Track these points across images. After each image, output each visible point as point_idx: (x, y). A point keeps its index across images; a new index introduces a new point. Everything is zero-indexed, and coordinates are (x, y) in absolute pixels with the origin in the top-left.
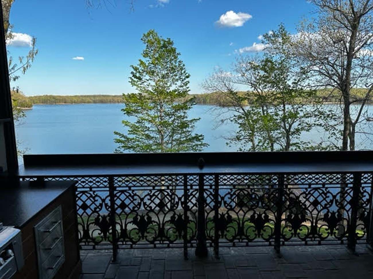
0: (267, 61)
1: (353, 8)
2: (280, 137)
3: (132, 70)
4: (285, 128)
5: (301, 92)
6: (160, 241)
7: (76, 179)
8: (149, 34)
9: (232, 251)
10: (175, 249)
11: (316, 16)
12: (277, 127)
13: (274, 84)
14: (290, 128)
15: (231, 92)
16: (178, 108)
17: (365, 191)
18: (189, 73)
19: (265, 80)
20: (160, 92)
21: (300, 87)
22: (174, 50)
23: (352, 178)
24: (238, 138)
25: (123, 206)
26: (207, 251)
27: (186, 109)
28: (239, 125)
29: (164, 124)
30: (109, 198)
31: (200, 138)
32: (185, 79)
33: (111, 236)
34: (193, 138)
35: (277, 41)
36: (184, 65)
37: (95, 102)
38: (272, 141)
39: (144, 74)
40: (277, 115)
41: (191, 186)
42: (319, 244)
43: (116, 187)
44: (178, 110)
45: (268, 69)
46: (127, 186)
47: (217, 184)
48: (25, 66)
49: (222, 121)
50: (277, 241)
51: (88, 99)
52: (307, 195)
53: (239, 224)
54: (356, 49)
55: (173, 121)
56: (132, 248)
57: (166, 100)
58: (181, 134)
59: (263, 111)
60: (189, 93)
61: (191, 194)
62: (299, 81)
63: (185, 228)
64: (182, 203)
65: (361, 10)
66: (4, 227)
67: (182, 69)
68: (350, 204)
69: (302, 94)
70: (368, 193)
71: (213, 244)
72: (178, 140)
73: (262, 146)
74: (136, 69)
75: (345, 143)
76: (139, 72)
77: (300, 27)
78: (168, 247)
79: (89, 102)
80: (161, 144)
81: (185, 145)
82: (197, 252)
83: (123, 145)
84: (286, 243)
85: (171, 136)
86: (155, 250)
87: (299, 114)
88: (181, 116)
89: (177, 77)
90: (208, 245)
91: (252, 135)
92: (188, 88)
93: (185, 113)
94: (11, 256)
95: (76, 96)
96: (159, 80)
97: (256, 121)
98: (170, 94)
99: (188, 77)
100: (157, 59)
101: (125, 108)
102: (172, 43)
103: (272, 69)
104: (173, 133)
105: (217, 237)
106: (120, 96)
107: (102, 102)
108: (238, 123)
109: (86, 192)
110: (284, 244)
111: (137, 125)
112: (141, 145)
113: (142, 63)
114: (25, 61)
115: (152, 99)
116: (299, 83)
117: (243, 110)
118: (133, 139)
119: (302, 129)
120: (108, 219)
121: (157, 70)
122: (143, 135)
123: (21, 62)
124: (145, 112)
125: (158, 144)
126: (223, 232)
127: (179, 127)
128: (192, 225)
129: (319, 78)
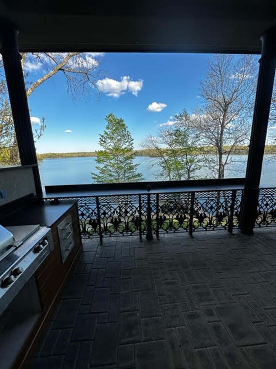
0: (177, 130)
1: (224, 100)
2: (185, 174)
3: (100, 137)
4: (187, 168)
5: (195, 148)
6: (126, 232)
7: (77, 199)
8: (109, 116)
9: (166, 236)
10: (134, 236)
11: (204, 104)
12: (182, 168)
13: (181, 143)
14: (190, 169)
15: (157, 148)
16: (127, 158)
17: (238, 200)
18: (133, 138)
19: (176, 141)
20: (117, 149)
21: (195, 145)
22: (124, 125)
23: (231, 193)
24: (162, 175)
25: (105, 213)
26: (152, 236)
27: (132, 158)
28: (162, 167)
29: (120, 168)
30: (96, 209)
31: (141, 175)
32: (131, 141)
33: (98, 230)
34: (137, 175)
35: (182, 120)
36: (130, 134)
37: (79, 156)
38: (180, 176)
39: (107, 139)
40: (183, 161)
41: (143, 201)
42: (213, 230)
43: (100, 203)
44: (127, 159)
45: (177, 135)
46: (106, 202)
47: (158, 199)
48: (39, 135)
49: (153, 165)
50: (191, 229)
51: (75, 155)
52: (207, 203)
53: (170, 221)
54: (225, 123)
55: (124, 166)
56: (110, 236)
57: (120, 154)
58: (129, 173)
59: (175, 159)
60: (133, 149)
61: (143, 206)
62: (195, 141)
63: (140, 225)
64: (138, 211)
65: (228, 101)
66: (41, 227)
67: (129, 136)
68: (230, 208)
69: (196, 149)
70: (239, 201)
71: (156, 233)
72: (128, 177)
73: (175, 178)
74: (102, 136)
75: (219, 176)
76: (104, 138)
77: (194, 111)
78: (131, 235)
79: (75, 157)
80: (118, 179)
81: (132, 179)
82: (147, 237)
83: (97, 180)
84: (195, 230)
85: (124, 175)
86: (123, 237)
87: (195, 160)
88: (129, 163)
89: (126, 141)
90: (153, 233)
91: (169, 173)
92: (132, 146)
93: (131, 161)
94: (46, 244)
95: (68, 153)
96: (116, 143)
97: (171, 165)
98: (123, 150)
99: (132, 140)
100: (114, 130)
101: (97, 159)
102: (123, 121)
103: (180, 135)
104: (125, 173)
105: (158, 228)
106: (93, 153)
107: (83, 156)
108: (162, 166)
109: (83, 206)
110: (194, 231)
111: (104, 169)
112: (107, 180)
113: (106, 133)
114: (39, 132)
115: (112, 153)
116: (195, 143)
117: (164, 159)
118: (102, 177)
119: (196, 168)
120: (96, 221)
121: (114, 137)
122: (108, 174)
123: (37, 132)
124: (108, 161)
125: (117, 179)
126: (161, 226)
127: (128, 169)
128: (144, 223)
129: (205, 140)
